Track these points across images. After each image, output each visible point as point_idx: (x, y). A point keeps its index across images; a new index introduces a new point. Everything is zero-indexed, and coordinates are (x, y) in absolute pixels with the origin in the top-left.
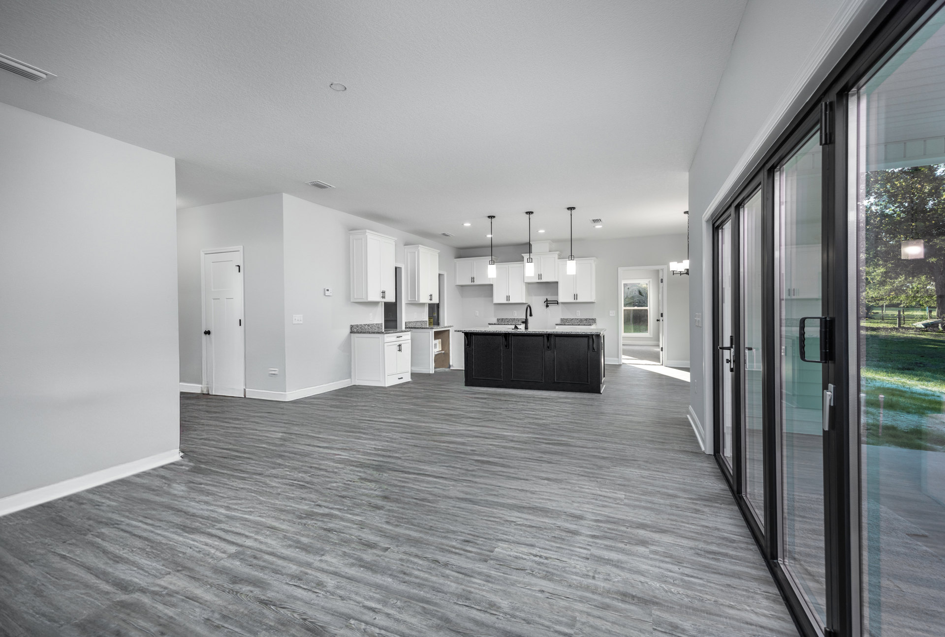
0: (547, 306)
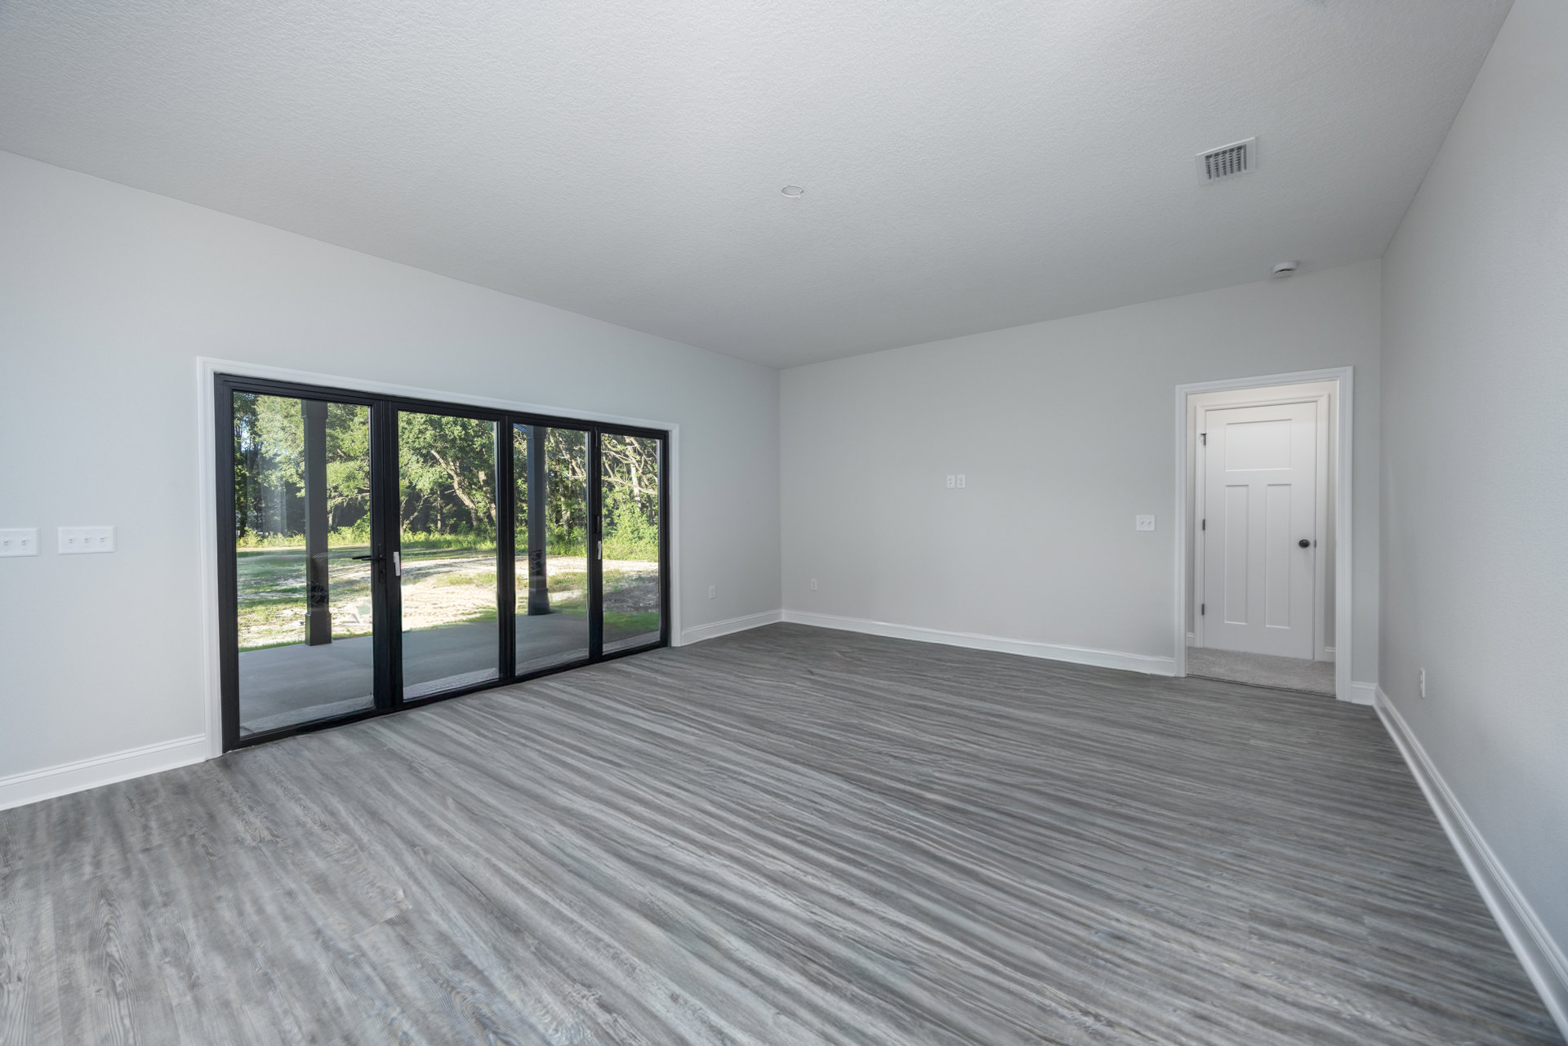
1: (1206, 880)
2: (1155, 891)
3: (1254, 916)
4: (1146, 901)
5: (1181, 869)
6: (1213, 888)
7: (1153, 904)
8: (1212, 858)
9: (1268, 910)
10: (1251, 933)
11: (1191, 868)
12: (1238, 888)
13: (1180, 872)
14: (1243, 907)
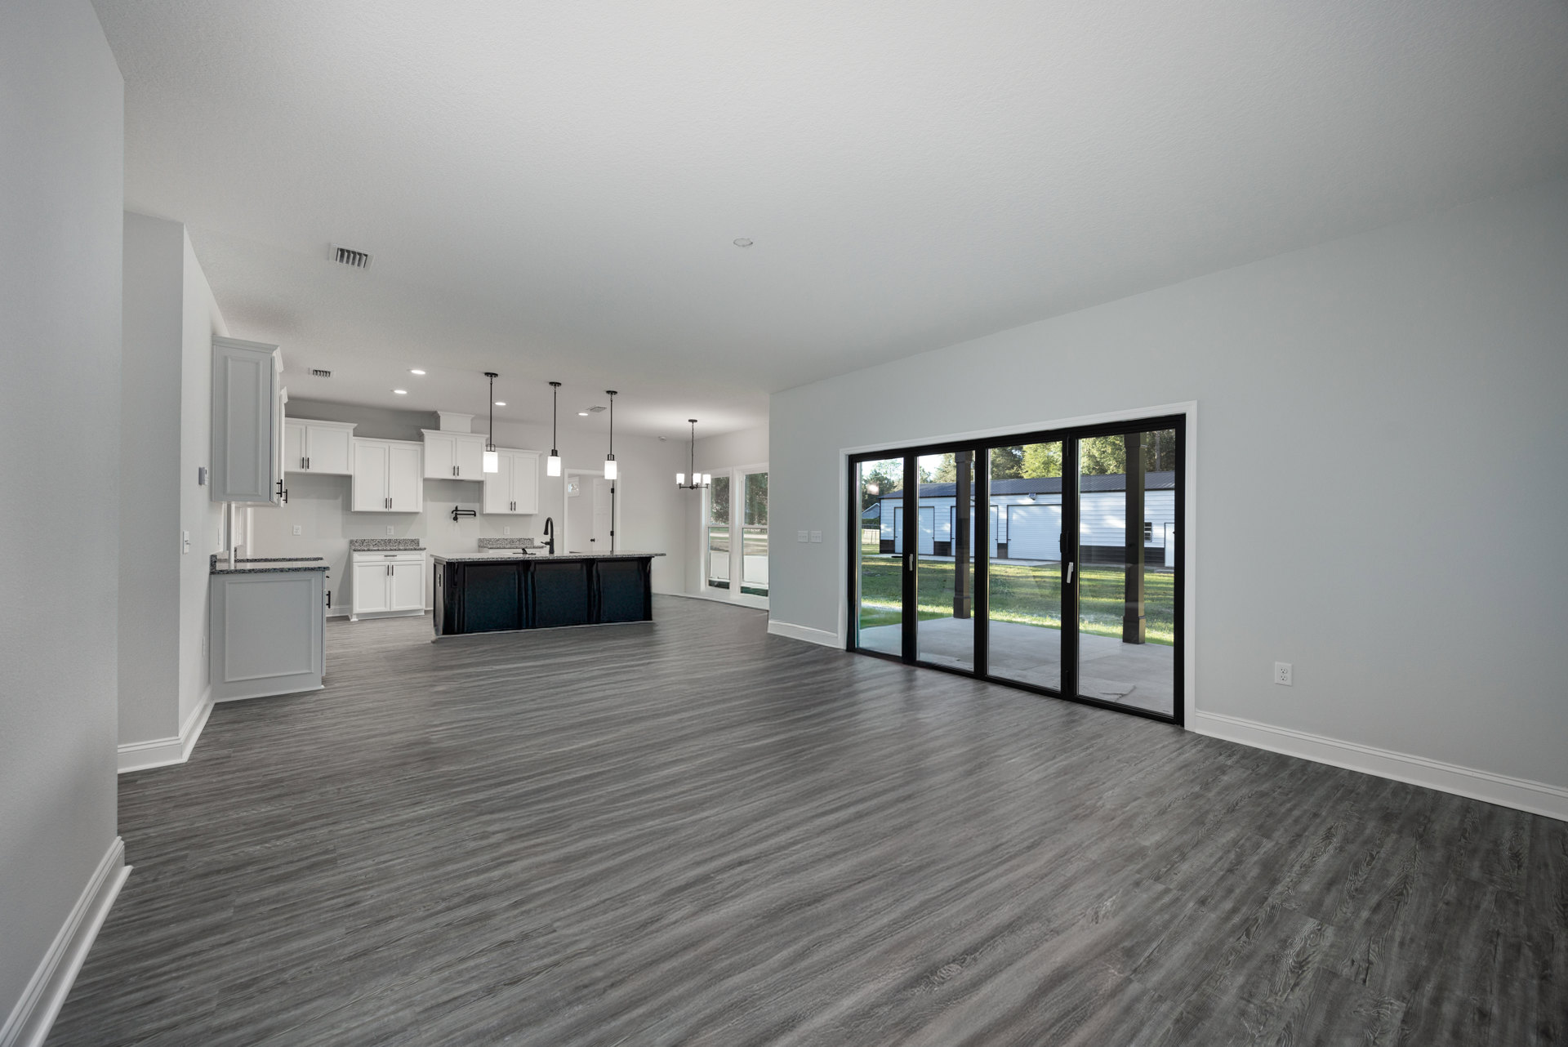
0: (455, 519)
1: (378, 864)
2: (412, 835)
3: (333, 861)
4: (414, 827)
5: (402, 860)
6: (370, 862)
7: (409, 828)
8: (379, 885)
9: (322, 871)
10: (335, 849)
11: (394, 866)
12: (348, 874)
13: (402, 857)
14: (343, 862)
